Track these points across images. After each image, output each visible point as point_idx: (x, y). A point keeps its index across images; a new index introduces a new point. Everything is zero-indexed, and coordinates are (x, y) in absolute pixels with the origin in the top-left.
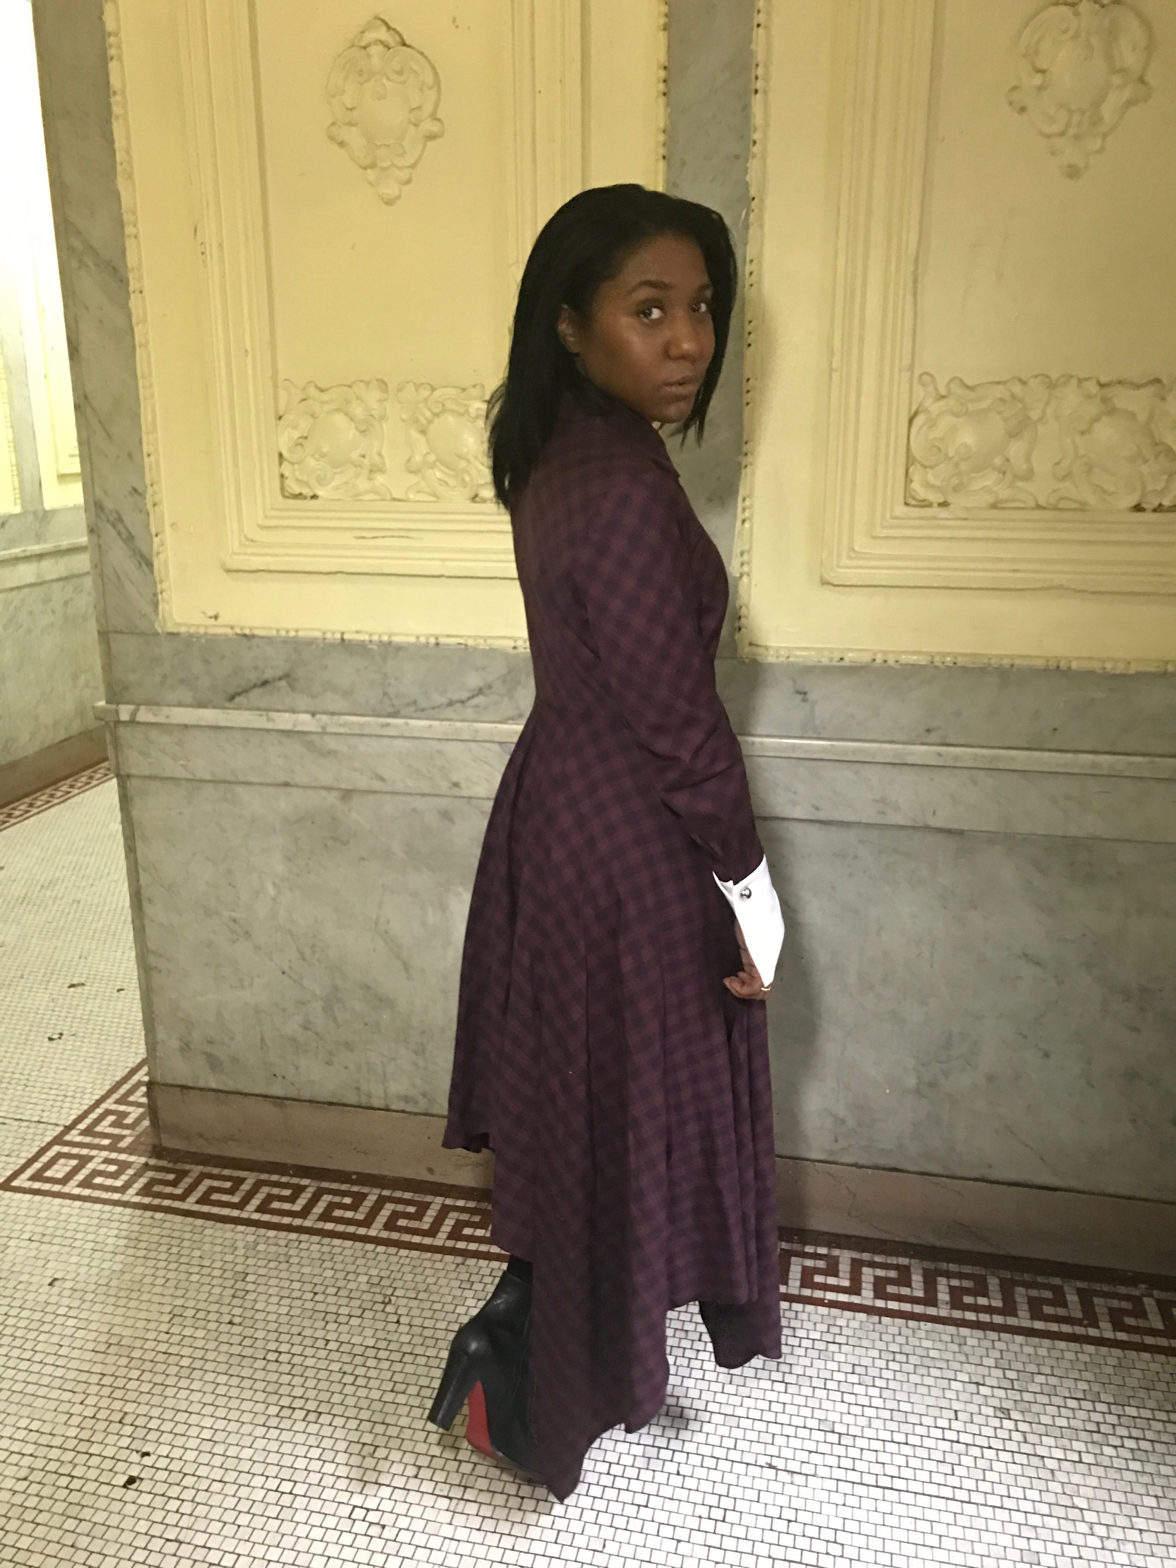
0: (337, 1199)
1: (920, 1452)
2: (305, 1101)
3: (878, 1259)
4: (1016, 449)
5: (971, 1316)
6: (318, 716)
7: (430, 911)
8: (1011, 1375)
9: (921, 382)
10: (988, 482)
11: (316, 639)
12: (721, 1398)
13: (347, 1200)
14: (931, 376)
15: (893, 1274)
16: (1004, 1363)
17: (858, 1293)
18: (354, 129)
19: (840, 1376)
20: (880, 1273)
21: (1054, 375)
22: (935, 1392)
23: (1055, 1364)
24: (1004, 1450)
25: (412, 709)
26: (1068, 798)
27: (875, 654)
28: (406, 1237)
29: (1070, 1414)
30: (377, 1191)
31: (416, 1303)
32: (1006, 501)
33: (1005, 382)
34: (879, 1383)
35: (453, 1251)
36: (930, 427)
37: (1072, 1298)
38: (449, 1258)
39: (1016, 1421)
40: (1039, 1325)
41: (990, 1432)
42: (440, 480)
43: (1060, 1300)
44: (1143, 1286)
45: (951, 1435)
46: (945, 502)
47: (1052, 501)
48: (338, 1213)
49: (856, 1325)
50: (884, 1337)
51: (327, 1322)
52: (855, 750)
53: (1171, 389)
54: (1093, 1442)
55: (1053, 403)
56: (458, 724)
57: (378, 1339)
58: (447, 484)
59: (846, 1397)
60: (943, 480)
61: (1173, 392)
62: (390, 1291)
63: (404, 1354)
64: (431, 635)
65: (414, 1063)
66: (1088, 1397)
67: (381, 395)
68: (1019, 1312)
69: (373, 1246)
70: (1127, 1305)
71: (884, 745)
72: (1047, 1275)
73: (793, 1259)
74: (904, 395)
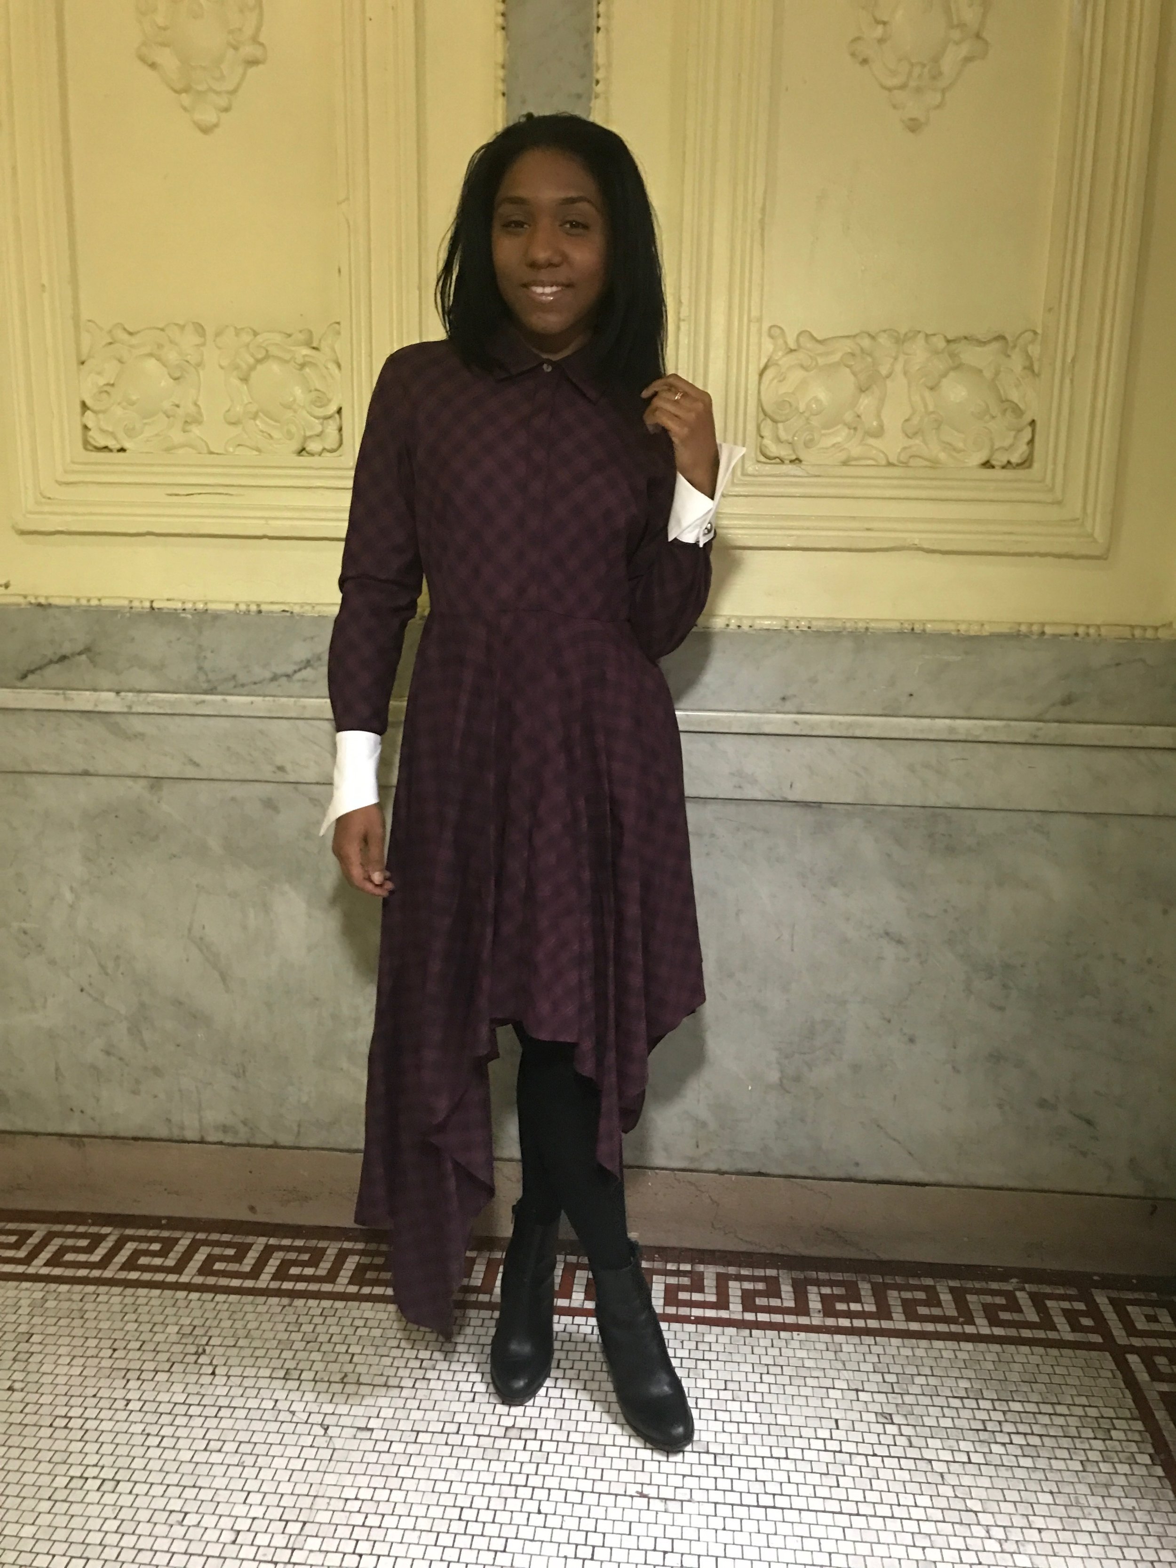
0: (144, 1246)
1: (802, 1466)
2: (107, 1137)
3: (744, 1272)
4: (866, 402)
5: (844, 1322)
6: (123, 694)
7: (252, 914)
8: (890, 1378)
9: (771, 336)
10: (839, 439)
11: (122, 607)
12: (583, 1426)
13: (156, 1247)
14: (780, 328)
15: (761, 1286)
16: (882, 1367)
17: (726, 1307)
18: (167, 50)
19: (713, 1394)
20: (748, 1286)
21: (902, 331)
22: (813, 1402)
23: (934, 1364)
24: (890, 1456)
25: (232, 684)
26: (926, 766)
27: (729, 619)
28: (223, 1282)
29: (954, 1413)
30: (190, 1235)
31: (235, 1351)
32: (856, 459)
33: (855, 336)
34: (754, 1397)
35: (279, 1293)
36: (780, 381)
37: (946, 1297)
38: (274, 1300)
39: (899, 1425)
40: (915, 1326)
41: (873, 1439)
42: (262, 431)
43: (933, 1300)
44: (1014, 1280)
45: (833, 1445)
46: (797, 459)
47: (902, 459)
48: (143, 1261)
49: (725, 1339)
50: (756, 1350)
51: (128, 1381)
52: (710, 721)
53: (1014, 347)
54: (980, 1441)
55: (902, 359)
56: (284, 700)
57: (189, 1394)
58: (271, 437)
59: (720, 1415)
60: (794, 436)
61: (1017, 349)
62: (204, 1341)
63: (220, 1408)
64: (253, 602)
65: (234, 1088)
66: (971, 1396)
67: (198, 340)
68: (894, 1315)
69: (184, 1293)
70: (1000, 1300)
71: (739, 715)
72: (919, 1277)
73: (655, 1277)
74: (753, 348)
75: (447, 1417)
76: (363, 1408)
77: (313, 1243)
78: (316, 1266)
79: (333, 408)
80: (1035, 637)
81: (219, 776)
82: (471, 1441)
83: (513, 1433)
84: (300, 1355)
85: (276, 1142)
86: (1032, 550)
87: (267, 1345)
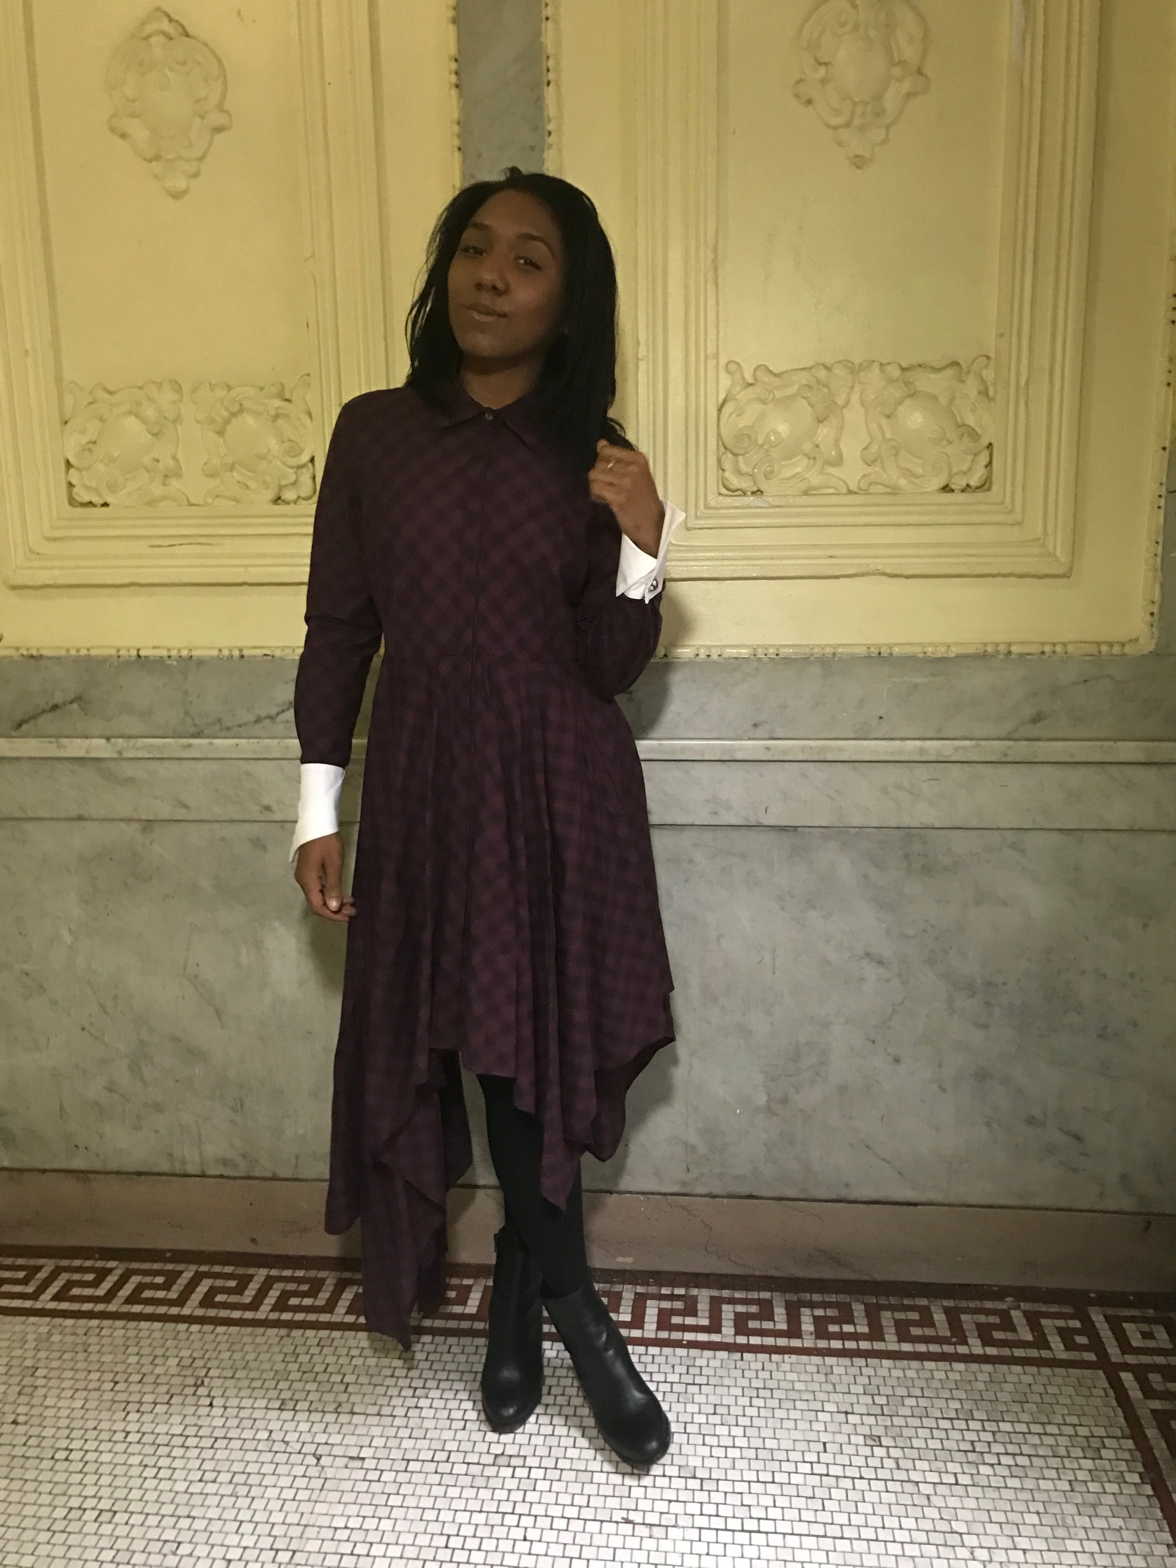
0: (148, 1280)
1: (788, 1490)
2: (111, 1173)
3: (738, 1295)
4: (824, 433)
5: (836, 1344)
6: (113, 740)
7: (244, 951)
8: (881, 1400)
9: (728, 372)
10: (799, 470)
11: (110, 656)
12: (571, 1453)
13: (160, 1280)
14: (738, 364)
15: (754, 1309)
16: (873, 1389)
17: (718, 1331)
18: (137, 121)
19: (702, 1419)
20: (741, 1309)
21: (857, 362)
22: (801, 1425)
23: (925, 1385)
24: (877, 1479)
25: (217, 727)
26: (899, 787)
27: (698, 649)
28: (224, 1313)
29: (943, 1435)
30: (194, 1268)
31: (233, 1382)
32: (816, 489)
33: (810, 368)
34: (742, 1421)
35: (277, 1324)
36: (738, 415)
37: (939, 1317)
38: (272, 1331)
39: (888, 1447)
40: (907, 1347)
41: (861, 1461)
42: (239, 482)
43: (927, 1320)
44: (1009, 1299)
45: (820, 1469)
46: (759, 490)
47: (863, 486)
48: (147, 1294)
49: (717, 1363)
50: (746, 1373)
51: (128, 1413)
52: (683, 749)
53: (969, 372)
54: (968, 1462)
55: (857, 388)
56: (266, 741)
57: (186, 1426)
58: (248, 487)
59: (708, 1440)
60: (754, 468)
61: (971, 375)
62: (203, 1372)
63: (216, 1439)
64: (235, 647)
65: (232, 1121)
66: (961, 1416)
67: (175, 397)
68: (886, 1336)
69: (185, 1326)
70: (995, 1320)
71: (711, 742)
72: (913, 1296)
73: (649, 1302)
74: (711, 384)
75: (437, 1445)
76: (355, 1437)
77: (312, 1273)
78: (315, 1297)
79: (305, 458)
80: (1001, 657)
81: (208, 817)
82: (460, 1469)
83: (502, 1461)
84: (296, 1385)
85: (274, 1175)
86: (996, 572)
87: (264, 1376)
